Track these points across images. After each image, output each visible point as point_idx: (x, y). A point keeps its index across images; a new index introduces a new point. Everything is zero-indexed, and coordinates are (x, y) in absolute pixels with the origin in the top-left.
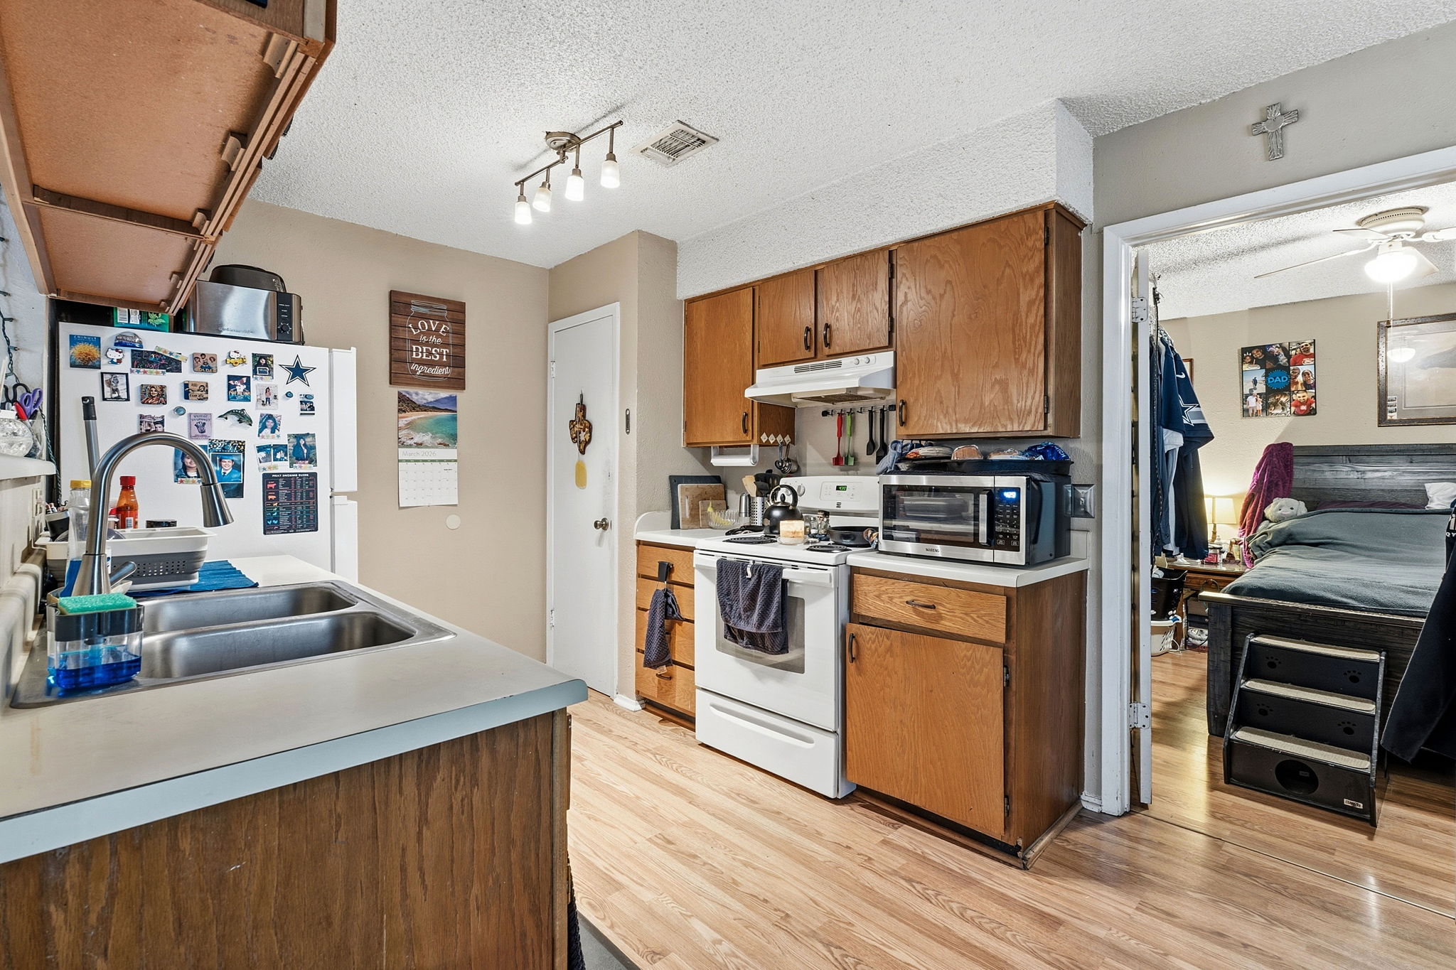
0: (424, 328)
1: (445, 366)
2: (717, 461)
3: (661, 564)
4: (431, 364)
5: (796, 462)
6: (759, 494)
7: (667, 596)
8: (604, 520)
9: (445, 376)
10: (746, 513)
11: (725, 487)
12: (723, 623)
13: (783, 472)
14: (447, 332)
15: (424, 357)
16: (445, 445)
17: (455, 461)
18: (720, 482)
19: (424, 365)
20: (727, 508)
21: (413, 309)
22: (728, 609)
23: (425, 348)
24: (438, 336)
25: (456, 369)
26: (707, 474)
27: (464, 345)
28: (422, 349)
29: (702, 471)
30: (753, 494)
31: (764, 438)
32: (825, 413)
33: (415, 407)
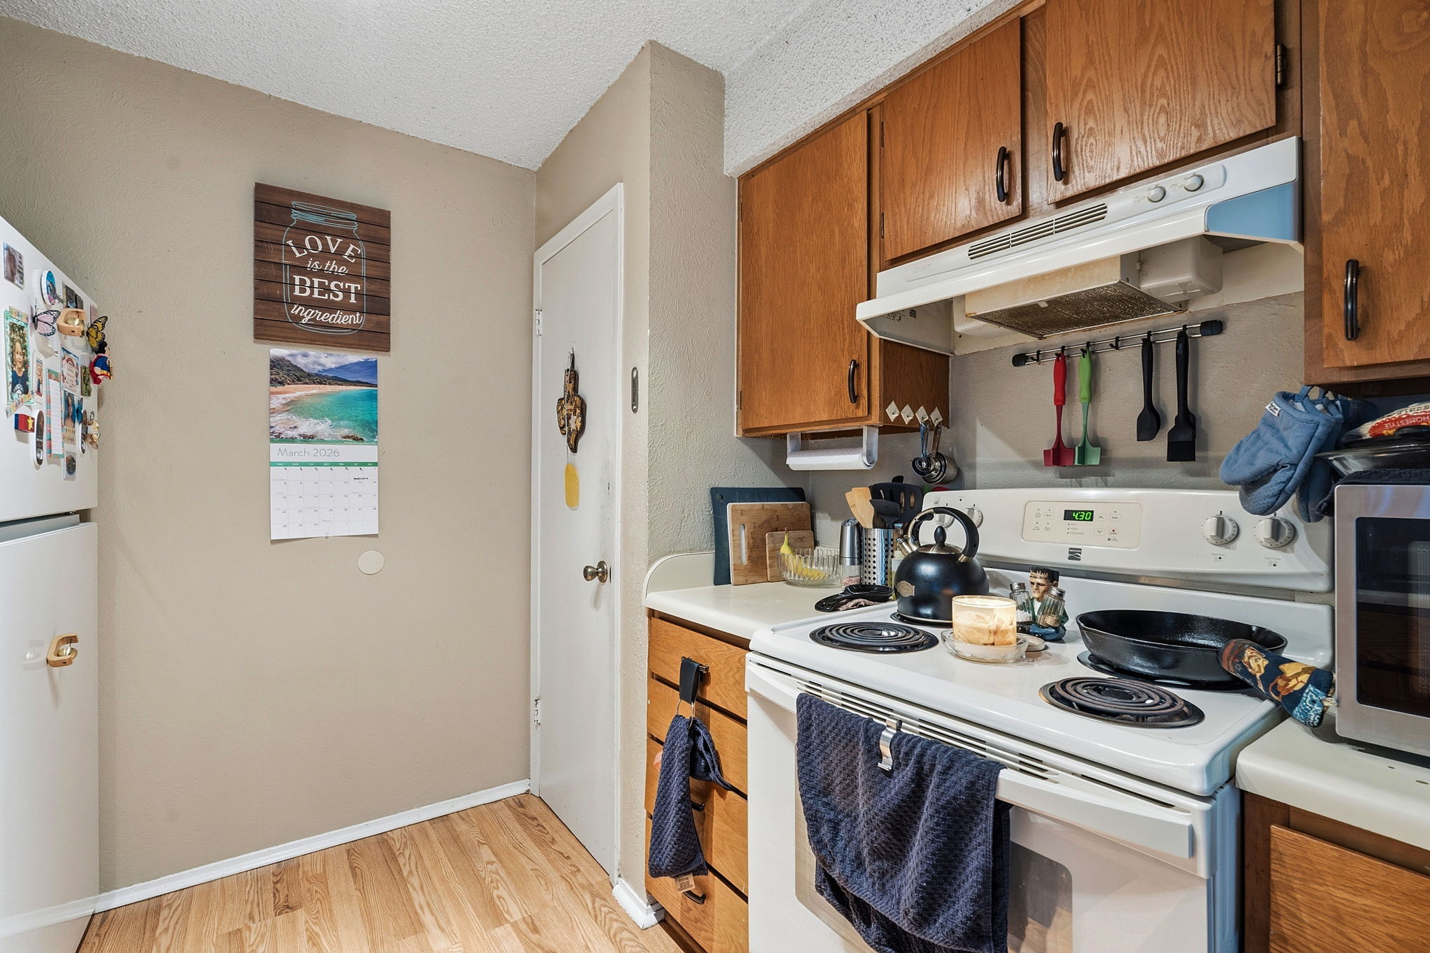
0: (316, 248)
1: (354, 312)
2: (798, 462)
3: (686, 664)
4: (330, 307)
5: (952, 460)
6: (879, 522)
7: (693, 733)
8: (601, 564)
9: (353, 328)
10: (852, 558)
11: (813, 509)
12: (812, 859)
13: (929, 480)
14: (358, 256)
15: (316, 295)
16: (356, 439)
17: (375, 464)
18: (804, 500)
19: (314, 307)
20: (816, 544)
21: (295, 215)
22: (825, 830)
23: (316, 281)
24: (342, 263)
25: (374, 317)
26: (780, 484)
27: (388, 280)
28: (312, 282)
29: (770, 480)
30: (867, 522)
31: (892, 412)
32: (1020, 360)
33: (301, 377)
